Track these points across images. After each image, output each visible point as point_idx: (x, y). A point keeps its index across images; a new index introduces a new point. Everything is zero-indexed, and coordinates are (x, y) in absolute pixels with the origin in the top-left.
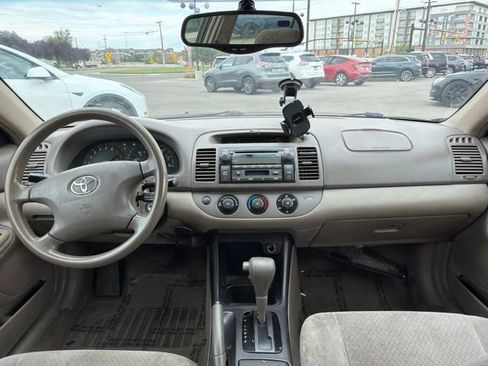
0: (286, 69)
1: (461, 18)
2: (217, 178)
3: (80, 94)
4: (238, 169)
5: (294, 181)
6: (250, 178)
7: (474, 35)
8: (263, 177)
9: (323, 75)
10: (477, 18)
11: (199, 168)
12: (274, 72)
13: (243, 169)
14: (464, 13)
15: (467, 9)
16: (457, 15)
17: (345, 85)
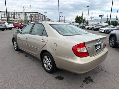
0: (5, 25)
1: (36, 15)
7: (39, 19)
9: (14, 27)
10: (39, 16)
12: (2, 26)
14: (37, 15)
15: (37, 14)
16: (35, 15)
17: (18, 29)
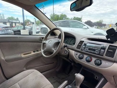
2: (81, 49)
3: (92, 32)
4: (87, 47)
5: (103, 56)
6: (89, 51)
8: (93, 52)
11: (78, 45)
13: (88, 48)
